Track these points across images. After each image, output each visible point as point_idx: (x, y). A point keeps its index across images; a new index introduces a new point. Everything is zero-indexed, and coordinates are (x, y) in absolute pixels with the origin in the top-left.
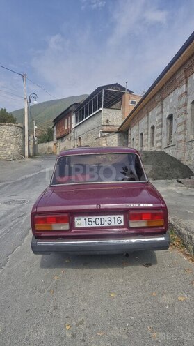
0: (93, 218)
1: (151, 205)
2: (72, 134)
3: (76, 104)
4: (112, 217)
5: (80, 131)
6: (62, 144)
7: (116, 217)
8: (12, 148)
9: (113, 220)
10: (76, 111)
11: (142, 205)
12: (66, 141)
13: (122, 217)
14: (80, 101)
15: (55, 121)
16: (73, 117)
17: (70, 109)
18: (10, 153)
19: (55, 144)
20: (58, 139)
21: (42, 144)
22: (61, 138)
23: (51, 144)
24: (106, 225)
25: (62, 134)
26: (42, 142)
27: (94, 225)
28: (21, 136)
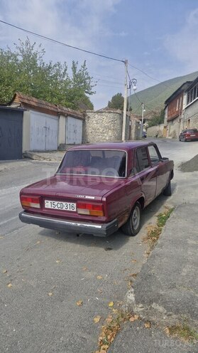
0: (56, 203)
1: (93, 198)
2: (182, 116)
3: (188, 82)
4: (68, 204)
5: (190, 112)
6: (172, 127)
7: (71, 204)
8: (110, 134)
9: (69, 206)
10: (188, 90)
11: (87, 197)
12: (176, 123)
13: (75, 204)
14: (192, 79)
15: (166, 102)
16: (185, 97)
17: (183, 88)
18: (107, 138)
19: (165, 127)
20: (168, 121)
21: (152, 128)
22: (171, 120)
23: (161, 127)
24: (64, 209)
25: (173, 116)
26: (153, 125)
27: (56, 208)
28: (118, 122)
